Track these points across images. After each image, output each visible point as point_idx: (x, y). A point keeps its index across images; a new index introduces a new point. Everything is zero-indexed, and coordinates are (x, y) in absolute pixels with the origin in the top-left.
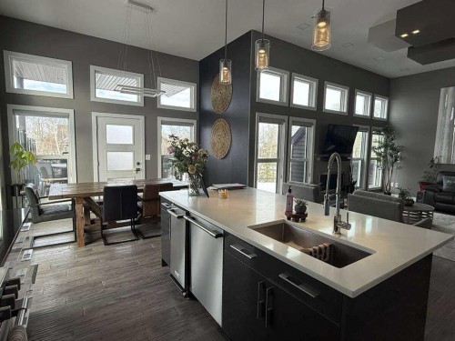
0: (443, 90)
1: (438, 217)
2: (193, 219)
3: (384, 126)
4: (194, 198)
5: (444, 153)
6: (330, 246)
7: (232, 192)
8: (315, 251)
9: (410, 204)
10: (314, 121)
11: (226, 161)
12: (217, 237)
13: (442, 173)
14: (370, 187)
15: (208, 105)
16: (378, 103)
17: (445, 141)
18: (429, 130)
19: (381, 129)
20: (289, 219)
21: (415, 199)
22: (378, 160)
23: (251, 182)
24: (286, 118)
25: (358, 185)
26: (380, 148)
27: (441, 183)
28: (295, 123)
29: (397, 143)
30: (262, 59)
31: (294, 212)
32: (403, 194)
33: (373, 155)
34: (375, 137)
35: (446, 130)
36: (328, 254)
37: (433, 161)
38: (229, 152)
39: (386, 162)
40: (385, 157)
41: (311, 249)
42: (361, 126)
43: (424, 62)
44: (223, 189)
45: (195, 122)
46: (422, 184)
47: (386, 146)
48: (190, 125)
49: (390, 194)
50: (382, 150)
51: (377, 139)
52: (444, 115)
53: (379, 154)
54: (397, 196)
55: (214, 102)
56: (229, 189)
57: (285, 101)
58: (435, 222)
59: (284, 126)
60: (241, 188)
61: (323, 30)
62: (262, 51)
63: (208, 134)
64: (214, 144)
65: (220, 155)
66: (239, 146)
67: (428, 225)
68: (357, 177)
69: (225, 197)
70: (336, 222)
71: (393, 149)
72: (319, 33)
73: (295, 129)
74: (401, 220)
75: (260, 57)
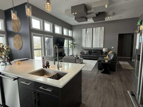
0: (83, 29)
1: (84, 61)
2: (3, 75)
3: (71, 38)
4: (4, 66)
5: (84, 45)
6: (57, 74)
7: (22, 62)
8: (52, 76)
9: (78, 58)
10: (52, 36)
11: (20, 50)
12: (14, 80)
13: (84, 50)
14: (69, 55)
15: (10, 29)
16: (69, 32)
17: (84, 42)
18: (81, 39)
19: (70, 39)
20: (44, 68)
21: (79, 57)
22: (71, 48)
23: (32, 57)
24: (43, 35)
25: (66, 55)
26: (71, 44)
27: (84, 52)
28: (47, 37)
29: (75, 43)
30: (29, 12)
31: (45, 65)
32: (77, 56)
33: (69, 46)
34: (69, 41)
35: (84, 39)
36: (56, 76)
37: (82, 47)
38: (22, 47)
39: (72, 48)
40: (72, 46)
41: (51, 76)
42: (66, 38)
43: (79, 22)
44: (18, 61)
45: (5, 35)
46: (81, 53)
47: (72, 44)
48: (3, 36)
49: (74, 56)
50: (72, 45)
51: (70, 42)
52: (84, 35)
53: (71, 46)
54: (75, 57)
55: (13, 28)
56: (21, 61)
57: (42, 29)
58: (84, 62)
59: (42, 38)
60: (27, 60)
61: (49, 6)
62: (28, 9)
63: (12, 40)
64: (15, 44)
65: (18, 48)
66: (26, 45)
67: (82, 63)
68: (66, 52)
69: (19, 64)
70: (58, 66)
71: (74, 44)
72: (47, 6)
73: (46, 39)
74: (76, 63)
75: (28, 11)
